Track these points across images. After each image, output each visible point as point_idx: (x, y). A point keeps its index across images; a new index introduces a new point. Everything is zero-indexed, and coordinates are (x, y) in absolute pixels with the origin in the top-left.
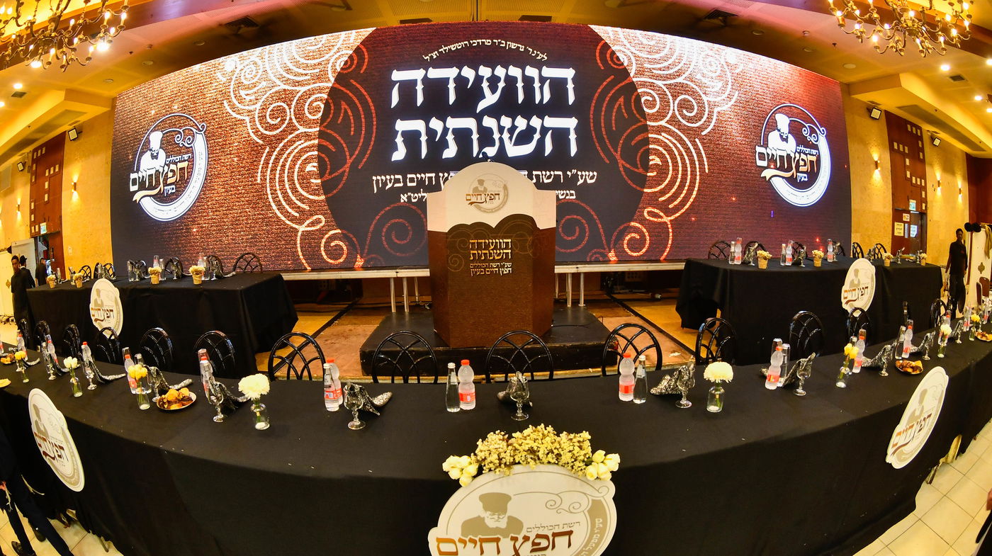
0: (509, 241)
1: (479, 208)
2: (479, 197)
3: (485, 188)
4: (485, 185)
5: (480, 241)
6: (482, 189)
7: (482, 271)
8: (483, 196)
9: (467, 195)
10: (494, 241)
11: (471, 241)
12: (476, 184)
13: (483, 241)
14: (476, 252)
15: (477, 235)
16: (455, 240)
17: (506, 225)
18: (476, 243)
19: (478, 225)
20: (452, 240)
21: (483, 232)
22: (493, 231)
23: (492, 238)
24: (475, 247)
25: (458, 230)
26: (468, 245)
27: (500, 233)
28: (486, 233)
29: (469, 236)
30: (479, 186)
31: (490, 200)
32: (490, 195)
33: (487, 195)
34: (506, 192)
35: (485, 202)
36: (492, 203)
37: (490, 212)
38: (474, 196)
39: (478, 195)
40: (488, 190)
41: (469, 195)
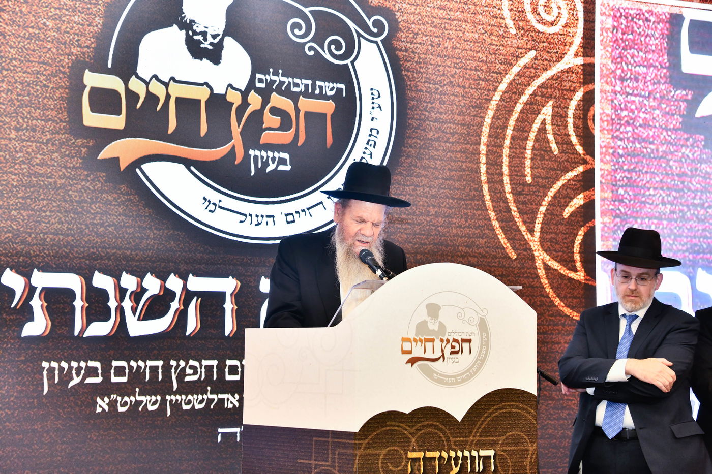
0: (491, 453)
1: (429, 374)
2: (429, 345)
3: (440, 322)
4: (441, 319)
5: (430, 454)
6: (436, 328)
8: (437, 344)
9: (404, 340)
10: (460, 454)
12: (423, 315)
13: (436, 454)
15: (424, 439)
16: (374, 452)
17: (485, 415)
18: (421, 460)
19: (427, 414)
20: (369, 451)
21: (436, 431)
22: (458, 428)
23: (455, 447)
24: (419, 470)
25: (383, 427)
26: (403, 464)
27: (473, 434)
28: (442, 435)
29: (407, 442)
30: (428, 319)
31: (452, 353)
32: (451, 341)
33: (445, 342)
34: (484, 335)
35: (442, 358)
36: (456, 360)
37: (452, 384)
38: (419, 344)
39: (427, 340)
40: (448, 330)
41: (408, 340)
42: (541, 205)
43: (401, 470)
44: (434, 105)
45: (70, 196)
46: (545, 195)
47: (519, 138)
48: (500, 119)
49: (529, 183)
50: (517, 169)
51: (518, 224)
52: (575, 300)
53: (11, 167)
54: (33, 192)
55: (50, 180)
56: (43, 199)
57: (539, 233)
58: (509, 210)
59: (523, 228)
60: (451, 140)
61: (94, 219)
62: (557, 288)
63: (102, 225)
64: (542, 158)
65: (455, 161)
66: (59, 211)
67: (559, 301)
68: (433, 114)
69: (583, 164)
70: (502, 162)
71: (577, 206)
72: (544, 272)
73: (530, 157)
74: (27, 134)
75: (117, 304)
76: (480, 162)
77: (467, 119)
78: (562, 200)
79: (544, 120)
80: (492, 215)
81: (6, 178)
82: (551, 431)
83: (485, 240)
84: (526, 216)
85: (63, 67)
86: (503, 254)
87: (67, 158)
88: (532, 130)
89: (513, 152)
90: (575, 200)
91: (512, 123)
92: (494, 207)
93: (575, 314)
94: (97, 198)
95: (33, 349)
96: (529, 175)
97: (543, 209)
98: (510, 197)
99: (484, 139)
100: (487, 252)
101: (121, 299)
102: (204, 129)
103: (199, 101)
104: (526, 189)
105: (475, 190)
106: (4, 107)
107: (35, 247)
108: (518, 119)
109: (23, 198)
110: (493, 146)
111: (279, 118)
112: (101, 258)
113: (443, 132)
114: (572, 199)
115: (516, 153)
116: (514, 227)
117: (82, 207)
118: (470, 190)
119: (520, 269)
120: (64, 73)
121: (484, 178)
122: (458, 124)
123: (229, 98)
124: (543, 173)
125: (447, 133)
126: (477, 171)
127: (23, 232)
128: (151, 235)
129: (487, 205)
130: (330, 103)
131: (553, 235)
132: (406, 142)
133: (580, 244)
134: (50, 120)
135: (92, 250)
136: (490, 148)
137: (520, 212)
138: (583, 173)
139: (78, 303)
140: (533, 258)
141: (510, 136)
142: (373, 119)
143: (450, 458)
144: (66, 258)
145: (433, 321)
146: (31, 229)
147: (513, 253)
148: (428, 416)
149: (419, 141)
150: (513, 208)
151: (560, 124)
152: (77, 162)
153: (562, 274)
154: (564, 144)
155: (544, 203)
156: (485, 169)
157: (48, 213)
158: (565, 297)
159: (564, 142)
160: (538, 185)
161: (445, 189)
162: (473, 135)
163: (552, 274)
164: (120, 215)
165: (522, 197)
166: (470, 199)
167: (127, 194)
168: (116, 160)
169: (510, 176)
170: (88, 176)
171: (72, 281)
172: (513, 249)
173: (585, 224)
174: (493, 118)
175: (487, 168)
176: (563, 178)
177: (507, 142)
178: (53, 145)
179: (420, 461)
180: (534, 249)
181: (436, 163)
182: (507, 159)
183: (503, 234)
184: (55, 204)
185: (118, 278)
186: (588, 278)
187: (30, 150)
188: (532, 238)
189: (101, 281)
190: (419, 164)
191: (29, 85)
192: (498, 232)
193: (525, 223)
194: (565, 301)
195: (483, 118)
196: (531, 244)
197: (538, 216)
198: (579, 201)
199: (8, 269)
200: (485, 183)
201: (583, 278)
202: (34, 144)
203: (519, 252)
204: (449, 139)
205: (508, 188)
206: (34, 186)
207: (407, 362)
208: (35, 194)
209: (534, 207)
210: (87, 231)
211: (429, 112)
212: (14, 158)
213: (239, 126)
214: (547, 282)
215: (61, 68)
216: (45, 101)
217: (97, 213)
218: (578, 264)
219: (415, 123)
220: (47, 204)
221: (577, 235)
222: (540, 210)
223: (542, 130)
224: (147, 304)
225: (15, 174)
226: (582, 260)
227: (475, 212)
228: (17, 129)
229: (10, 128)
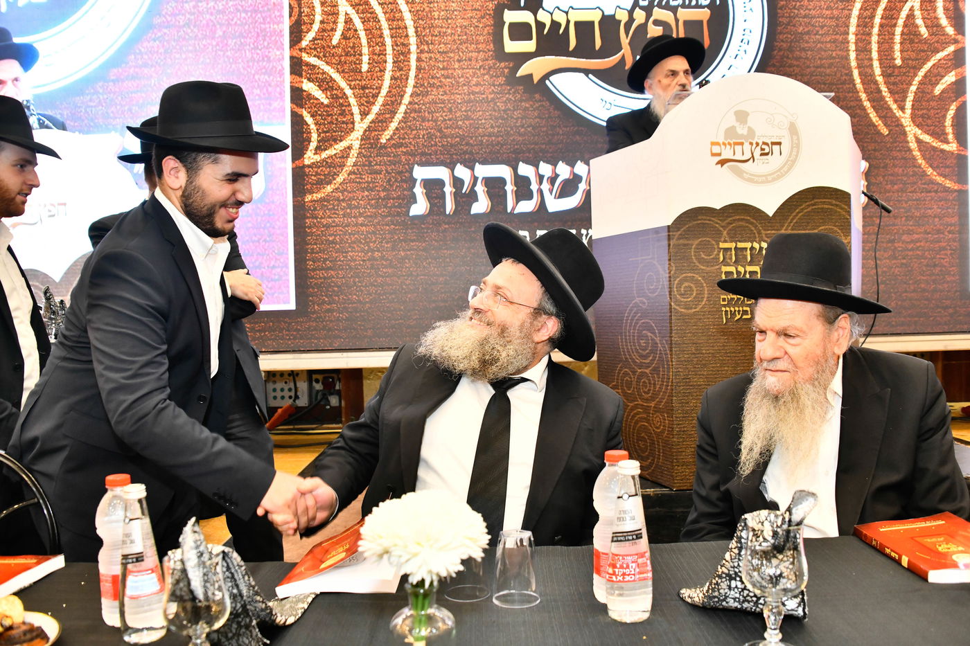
1: (740, 174)
2: (738, 148)
3: (749, 127)
4: (751, 121)
5: (740, 245)
6: (745, 132)
7: (745, 312)
8: (747, 147)
9: (713, 144)
11: (722, 245)
12: (731, 121)
13: (748, 245)
14: (732, 269)
15: (736, 231)
16: (686, 242)
17: (797, 211)
18: (733, 250)
19: (738, 209)
20: (681, 241)
21: (747, 225)
22: (769, 222)
23: (766, 239)
24: (731, 259)
25: (695, 221)
26: (715, 253)
27: (785, 228)
28: (753, 229)
29: (719, 234)
30: (737, 125)
31: (762, 155)
32: (760, 144)
33: (754, 145)
34: (795, 137)
35: (752, 159)
36: (767, 161)
37: (762, 182)
38: (728, 147)
39: (736, 144)
40: (757, 134)
41: (717, 144)
42: (911, 85)
43: (713, 258)
44: (802, 3)
45: (498, 107)
46: (915, 75)
47: (887, 25)
48: (867, 10)
49: (899, 65)
50: (886, 53)
51: (889, 103)
52: (947, 170)
53: (456, 89)
54: (472, 106)
55: (483, 96)
56: (479, 111)
57: (910, 111)
58: (880, 91)
59: (894, 107)
60: (820, 33)
61: (517, 122)
62: (930, 159)
63: (522, 126)
64: (912, 41)
65: (825, 51)
66: (491, 119)
67: (932, 171)
68: (802, 11)
69: (955, 43)
70: (871, 49)
71: (948, 83)
72: (916, 145)
73: (899, 41)
74: (466, 64)
75: (538, 187)
76: (849, 50)
77: (835, 12)
78: (933, 79)
79: (913, 7)
80: (863, 96)
81: (453, 98)
82: (923, 286)
83: (856, 120)
84: (896, 96)
85: (489, 10)
86: (875, 130)
87: (494, 78)
88: (901, 16)
89: (882, 38)
90: (946, 78)
91: (880, 12)
92: (865, 89)
93: (948, 182)
94: (518, 106)
95: (480, 223)
96: (899, 58)
97: (913, 88)
98: (880, 79)
99: (852, 29)
100: (859, 130)
101: (541, 183)
102: (598, 43)
103: (593, 23)
104: (896, 71)
105: (846, 74)
106: (449, 46)
107: (475, 147)
108: (886, 8)
109: (465, 111)
110: (862, 34)
111: (661, 28)
112: (524, 152)
113: (813, 25)
114: (943, 77)
115: (885, 39)
116: (885, 106)
117: (507, 114)
118: (841, 75)
119: (892, 143)
120: (490, 15)
121: (853, 64)
122: (826, 18)
123: (617, 17)
124: (913, 55)
125: (816, 27)
126: (847, 58)
127: (467, 136)
128: (561, 132)
129: (858, 88)
130: (706, 11)
131: (924, 111)
132: (777, 37)
133: (952, 117)
134: (481, 51)
135: (516, 147)
136: (859, 36)
137: (891, 92)
138: (955, 51)
139: (510, 188)
140: (905, 134)
141: (878, 24)
142: (745, 21)
143: (761, 248)
144: (498, 153)
145: (742, 126)
146: (472, 134)
147: (885, 130)
148: (739, 211)
149: (789, 36)
150: (884, 88)
151: (929, 8)
152: (501, 80)
153: (934, 147)
154: (934, 26)
155: (914, 83)
156: (855, 56)
157: (483, 121)
158: (938, 167)
159: (933, 25)
160: (908, 66)
161: (816, 75)
162: (842, 26)
163: (924, 146)
164: (536, 117)
165: (893, 78)
166: (841, 84)
167: (540, 101)
168: (531, 75)
169: (880, 60)
170: (510, 90)
171: (503, 171)
172: (885, 125)
173: (957, 99)
174: (861, 9)
175: (857, 55)
176: (933, 58)
177: (876, 30)
178: (484, 69)
179: (731, 251)
180: (905, 125)
181: (807, 54)
182: (877, 45)
183: (874, 113)
184: (488, 114)
185: (537, 167)
186: (961, 148)
187: (468, 75)
188: (903, 115)
189: (525, 170)
190: (790, 56)
191: (465, 28)
192: (869, 111)
193: (895, 101)
194: (938, 171)
195: (851, 10)
196: (903, 120)
197: (909, 94)
198: (950, 78)
199: (459, 164)
200: (856, 68)
201: (956, 149)
202: (471, 70)
203: (891, 128)
204: (818, 32)
205: (877, 71)
206: (472, 102)
207: (717, 164)
208: (474, 108)
209: (905, 86)
210: (512, 132)
211: (798, 10)
212: (458, 83)
213: (627, 37)
214: (919, 154)
215: (488, 12)
216: (477, 38)
217: (518, 118)
218: (950, 137)
219: (785, 20)
220: (483, 114)
221: (947, 110)
222: (911, 89)
223: (911, 16)
224: (561, 186)
225: (459, 94)
226: (955, 132)
227: (846, 94)
228: (459, 61)
229: (454, 61)
